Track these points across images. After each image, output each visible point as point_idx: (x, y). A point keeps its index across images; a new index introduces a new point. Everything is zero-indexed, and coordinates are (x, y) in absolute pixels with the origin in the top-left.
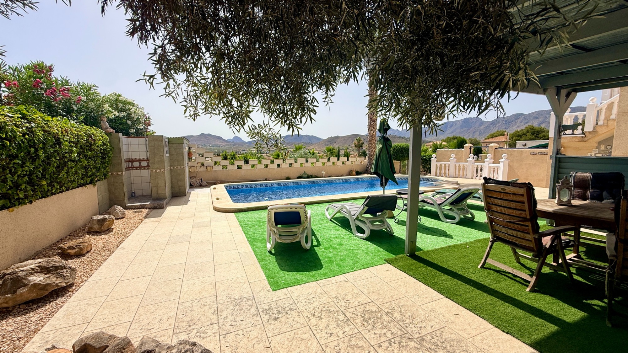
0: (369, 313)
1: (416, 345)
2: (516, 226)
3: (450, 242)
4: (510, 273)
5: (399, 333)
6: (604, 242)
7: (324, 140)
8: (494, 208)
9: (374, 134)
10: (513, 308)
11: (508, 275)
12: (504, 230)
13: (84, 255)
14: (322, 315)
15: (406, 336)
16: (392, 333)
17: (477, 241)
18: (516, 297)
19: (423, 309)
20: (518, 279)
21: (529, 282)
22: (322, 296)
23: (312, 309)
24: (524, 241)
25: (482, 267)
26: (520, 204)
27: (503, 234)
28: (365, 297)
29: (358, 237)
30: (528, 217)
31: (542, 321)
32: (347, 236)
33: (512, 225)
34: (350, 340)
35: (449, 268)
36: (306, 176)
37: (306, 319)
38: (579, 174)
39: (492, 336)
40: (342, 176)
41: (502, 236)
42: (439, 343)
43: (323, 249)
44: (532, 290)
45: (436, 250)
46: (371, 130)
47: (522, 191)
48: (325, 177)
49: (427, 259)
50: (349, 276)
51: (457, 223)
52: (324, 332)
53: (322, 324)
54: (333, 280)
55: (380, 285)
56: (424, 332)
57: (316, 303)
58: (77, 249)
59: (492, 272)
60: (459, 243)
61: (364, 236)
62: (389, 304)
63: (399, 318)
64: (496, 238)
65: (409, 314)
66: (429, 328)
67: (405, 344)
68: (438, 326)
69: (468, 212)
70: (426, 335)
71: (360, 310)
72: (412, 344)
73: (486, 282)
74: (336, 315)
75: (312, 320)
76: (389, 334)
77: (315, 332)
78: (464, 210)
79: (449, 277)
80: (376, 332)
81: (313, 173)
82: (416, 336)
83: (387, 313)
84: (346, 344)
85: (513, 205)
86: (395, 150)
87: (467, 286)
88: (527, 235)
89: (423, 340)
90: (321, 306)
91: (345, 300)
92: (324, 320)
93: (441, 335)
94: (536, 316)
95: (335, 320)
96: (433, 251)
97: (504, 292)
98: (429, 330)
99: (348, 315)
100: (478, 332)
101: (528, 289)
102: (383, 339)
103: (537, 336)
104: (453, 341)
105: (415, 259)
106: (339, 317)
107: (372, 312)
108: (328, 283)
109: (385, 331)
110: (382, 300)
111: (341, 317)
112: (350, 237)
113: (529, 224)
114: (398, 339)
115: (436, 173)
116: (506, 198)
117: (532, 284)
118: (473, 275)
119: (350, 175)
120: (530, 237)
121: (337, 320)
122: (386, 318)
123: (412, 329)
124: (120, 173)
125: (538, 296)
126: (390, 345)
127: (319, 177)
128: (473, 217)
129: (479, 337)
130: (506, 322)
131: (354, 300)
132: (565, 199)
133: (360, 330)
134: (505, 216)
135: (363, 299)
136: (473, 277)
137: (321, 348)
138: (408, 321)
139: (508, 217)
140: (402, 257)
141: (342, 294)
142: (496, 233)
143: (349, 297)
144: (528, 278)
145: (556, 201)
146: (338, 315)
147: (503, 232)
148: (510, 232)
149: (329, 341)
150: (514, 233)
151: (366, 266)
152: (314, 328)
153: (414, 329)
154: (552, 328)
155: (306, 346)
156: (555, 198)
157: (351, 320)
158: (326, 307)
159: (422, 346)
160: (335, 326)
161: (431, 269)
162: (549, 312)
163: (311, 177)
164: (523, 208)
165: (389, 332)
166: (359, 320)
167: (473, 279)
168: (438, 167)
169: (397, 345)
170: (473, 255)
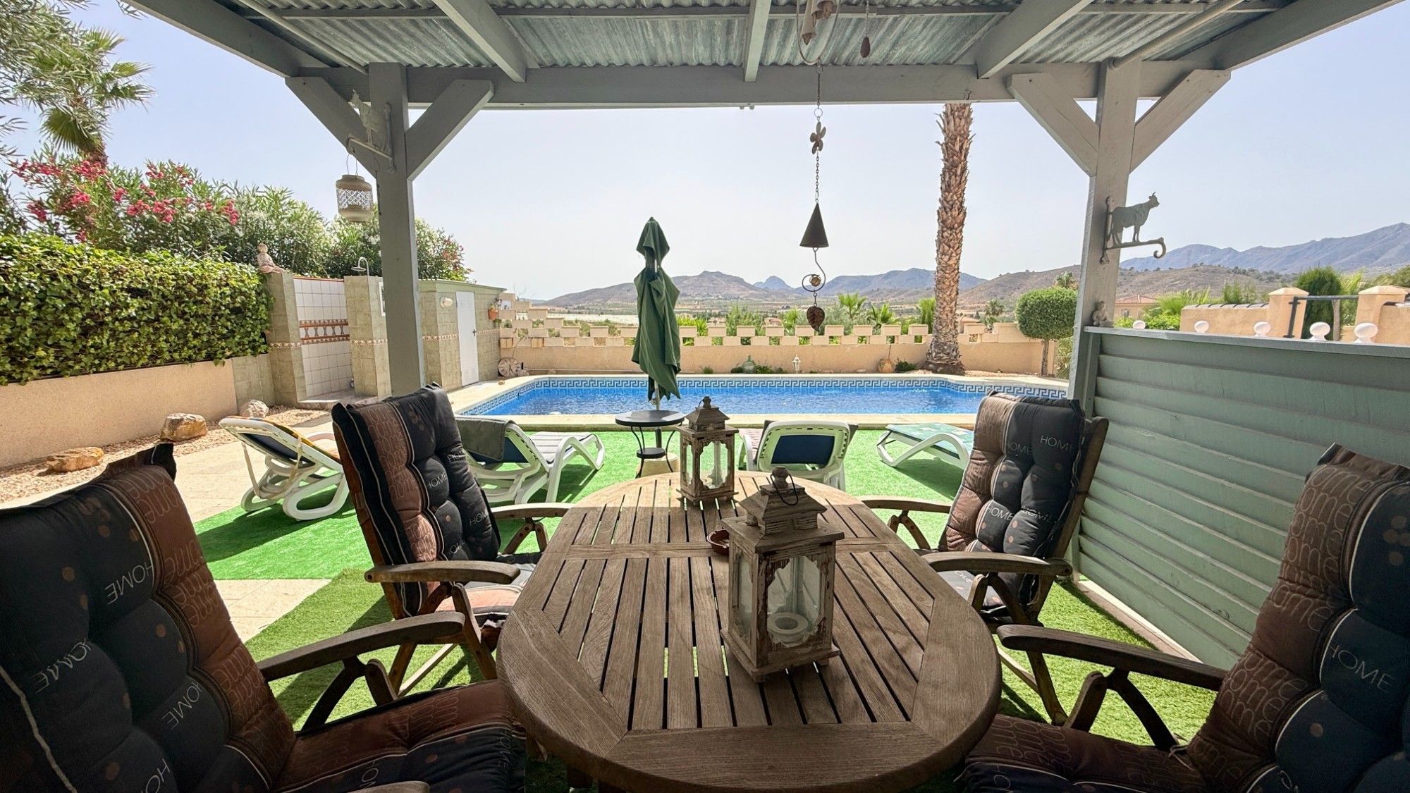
7: (988, 282)
9: (951, 262)
13: (65, 472)
36: (751, 367)
40: (855, 372)
46: (943, 254)
48: (800, 372)
58: (57, 462)
81: (771, 363)
86: (1027, 309)
119: (877, 371)
124: (287, 344)
127: (786, 373)
163: (764, 370)
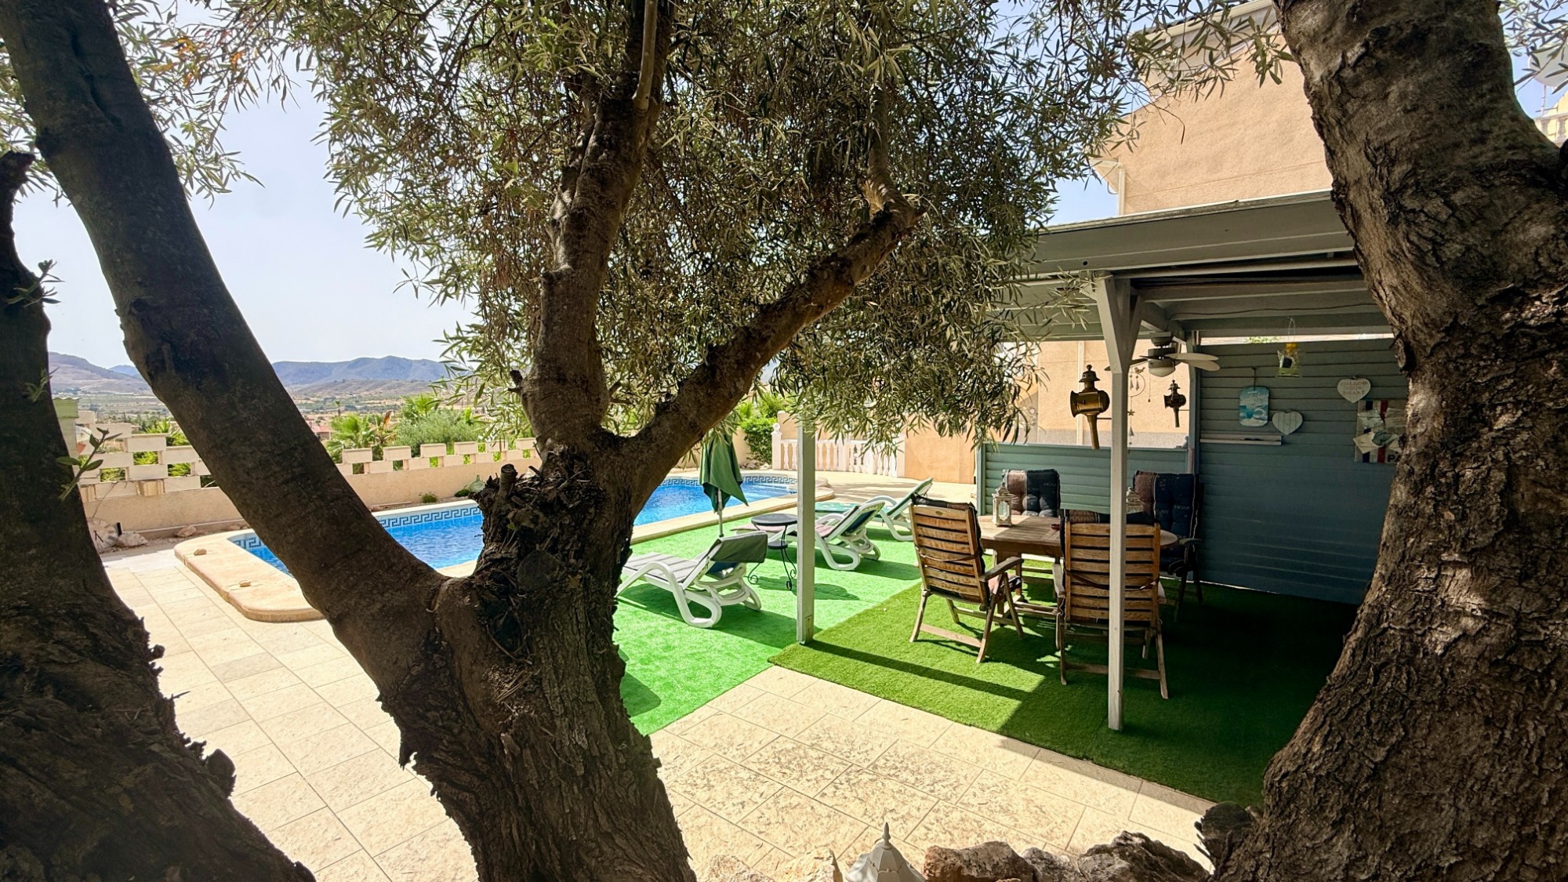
0: (784, 755)
1: (871, 777)
2: (957, 567)
3: (857, 608)
4: (951, 641)
5: (842, 768)
6: (1050, 572)
8: (927, 542)
10: (967, 690)
11: (950, 644)
12: (941, 575)
14: (708, 781)
15: (851, 770)
16: (832, 772)
17: (894, 597)
18: (968, 675)
19: (860, 726)
20: (963, 648)
21: (978, 649)
22: (691, 750)
23: (686, 777)
24: (968, 589)
25: (916, 640)
26: (962, 534)
27: (939, 582)
28: (766, 731)
29: (696, 625)
30: (972, 553)
31: (1002, 698)
32: (672, 629)
33: (952, 566)
34: (776, 803)
35: (872, 653)
37: (686, 795)
38: (1012, 473)
39: (954, 734)
41: (938, 584)
42: (897, 764)
43: (639, 665)
44: (984, 661)
45: (842, 625)
47: (964, 515)
49: (834, 643)
50: (717, 704)
51: (857, 570)
52: (729, 804)
53: (719, 794)
54: (695, 717)
55: (779, 705)
56: (873, 756)
57: (688, 766)
59: (929, 645)
60: (870, 606)
61: (711, 621)
62: (807, 731)
63: (832, 748)
64: (932, 590)
65: (844, 738)
66: (877, 749)
67: (855, 781)
68: (888, 743)
69: (869, 545)
70: (877, 759)
71: (767, 753)
72: (865, 777)
73: (927, 663)
74: (733, 773)
75: (698, 794)
76: (828, 775)
77: (714, 810)
78: (863, 542)
79: (877, 667)
80: (809, 778)
82: (865, 765)
83: (812, 746)
84: (774, 809)
85: (952, 536)
87: (906, 674)
88: (971, 579)
89: (876, 767)
90: (699, 768)
91: (735, 747)
92: (718, 788)
93: (896, 752)
94: (995, 693)
95: (735, 781)
96: (837, 627)
97: (952, 671)
98: (879, 751)
99: (754, 767)
100: (938, 734)
101: (979, 659)
102: (823, 784)
103: (1002, 718)
104: (913, 755)
105: (815, 648)
106: (739, 775)
107: (788, 751)
108: (688, 726)
109: (820, 772)
110: (794, 729)
111: (744, 774)
112: (680, 628)
113: (973, 562)
114: (843, 778)
115: (783, 463)
116: (942, 526)
117: (982, 651)
118: (908, 656)
120: (975, 581)
121: (741, 781)
122: (812, 753)
123: (855, 757)
125: (991, 665)
126: (837, 788)
128: (878, 554)
129: (941, 741)
130: (966, 712)
131: (749, 742)
132: (1004, 517)
133: (784, 783)
134: (942, 554)
135: (764, 736)
136: (908, 659)
137: (737, 829)
138: (846, 749)
139: (946, 555)
140: (795, 649)
141: (725, 738)
142: (931, 580)
143: (739, 739)
144: (975, 642)
145: (994, 518)
146: (737, 773)
147: (942, 579)
148: (950, 577)
149: (744, 814)
150: (955, 578)
151: (741, 679)
152: (708, 805)
153: (858, 757)
154: (1015, 704)
155: (712, 834)
156: (991, 514)
157: (762, 773)
158: (709, 766)
159: (878, 775)
160: (741, 790)
161: (848, 659)
162: (1007, 685)
164: (965, 540)
165: (828, 772)
166: (775, 769)
167: (908, 661)
168: (786, 450)
169: (846, 785)
170: (897, 622)
